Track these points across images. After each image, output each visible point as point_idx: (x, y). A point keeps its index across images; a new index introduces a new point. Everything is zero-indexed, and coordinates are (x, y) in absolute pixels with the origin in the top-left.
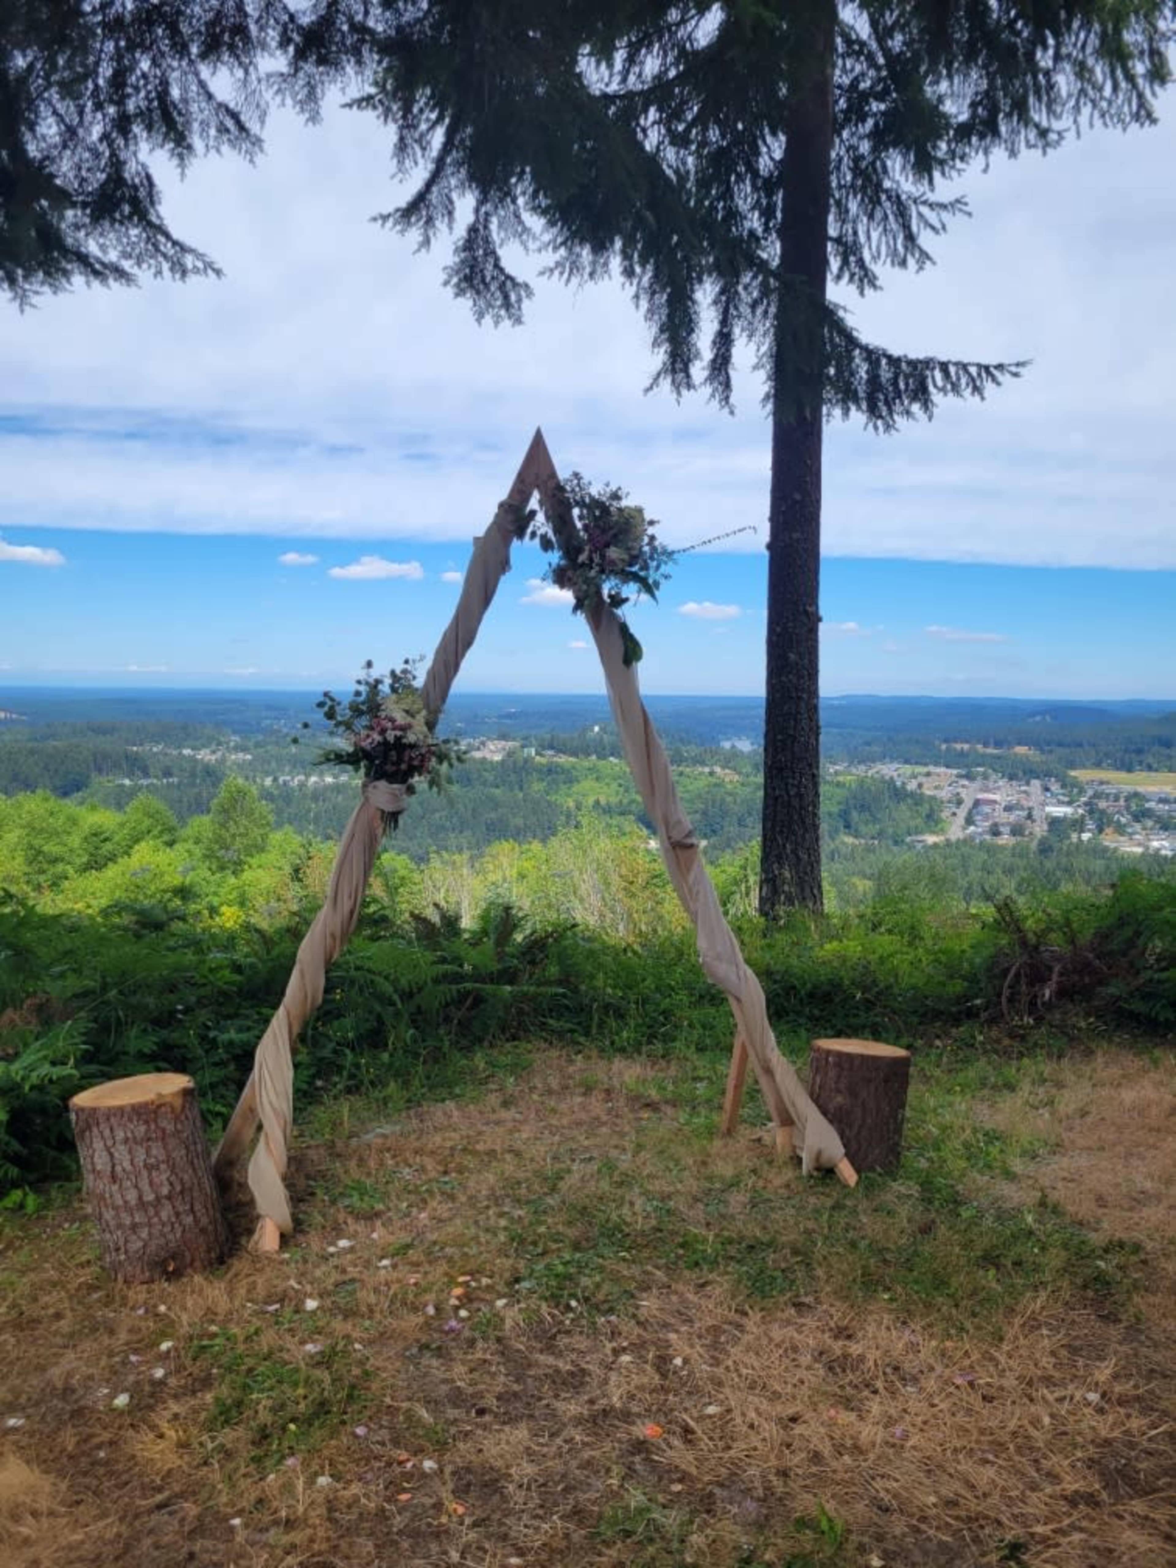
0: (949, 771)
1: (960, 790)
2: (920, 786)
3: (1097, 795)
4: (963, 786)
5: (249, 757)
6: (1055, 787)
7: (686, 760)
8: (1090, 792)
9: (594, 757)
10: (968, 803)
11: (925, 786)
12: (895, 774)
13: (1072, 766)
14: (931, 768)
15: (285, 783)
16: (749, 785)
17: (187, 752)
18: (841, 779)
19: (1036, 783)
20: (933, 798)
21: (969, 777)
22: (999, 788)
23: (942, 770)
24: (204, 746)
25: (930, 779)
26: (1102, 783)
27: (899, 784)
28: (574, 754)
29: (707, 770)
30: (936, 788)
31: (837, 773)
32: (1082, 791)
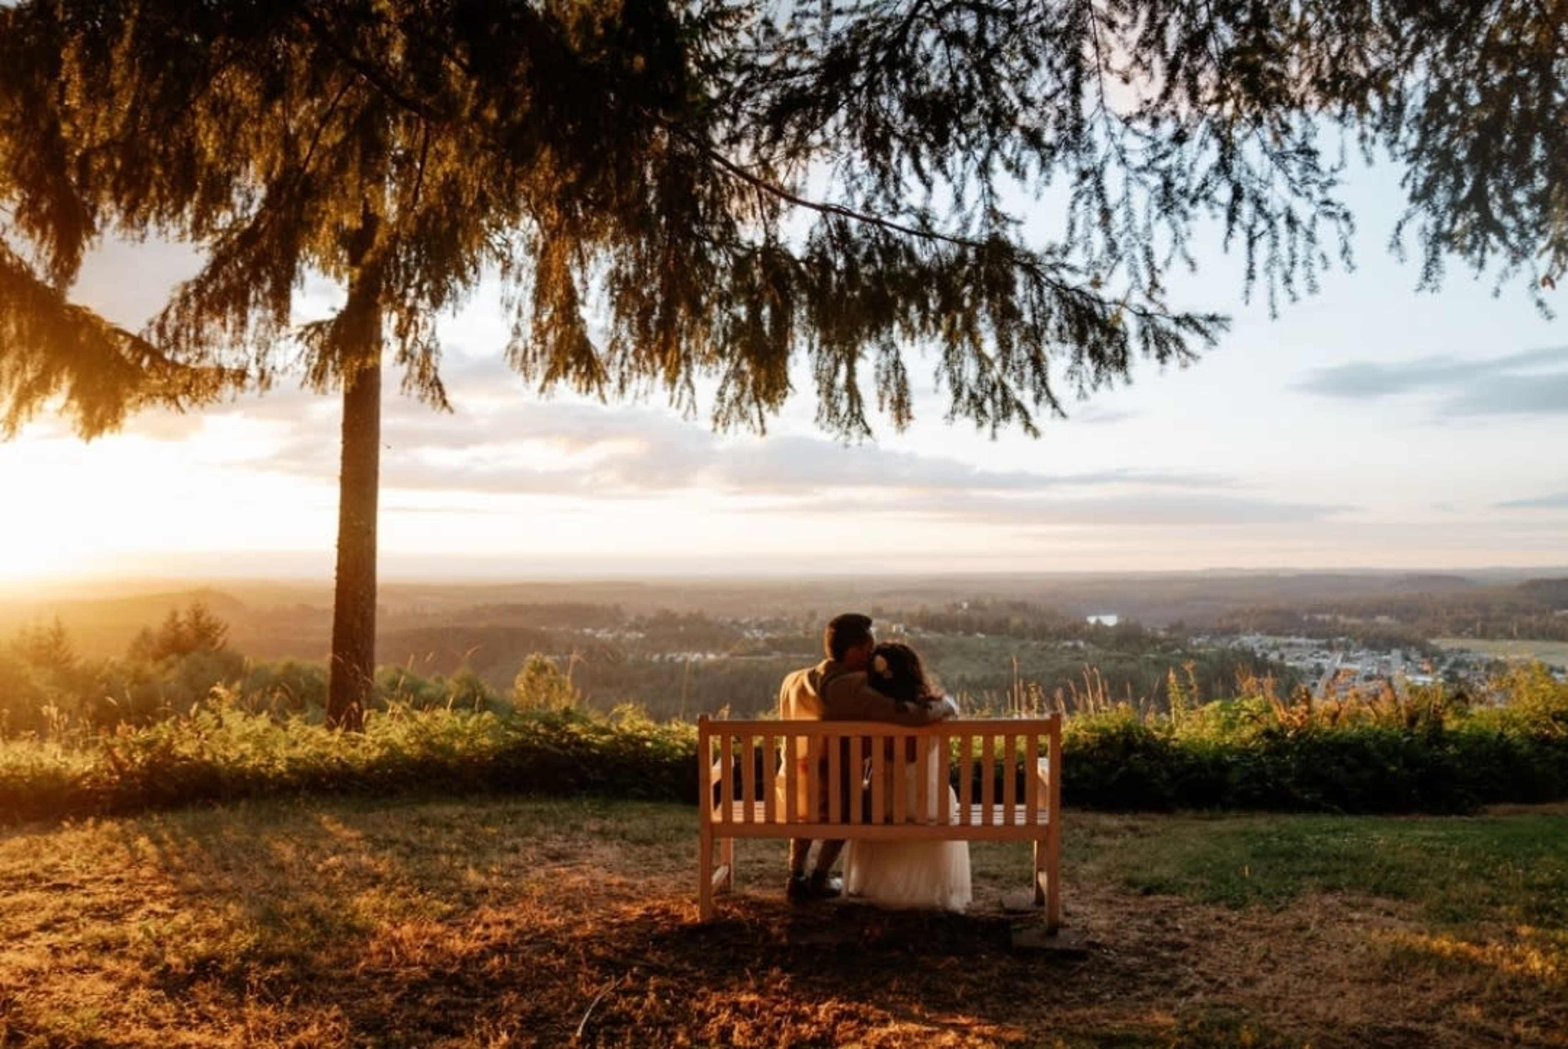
0: (1310, 641)
1: (1321, 660)
2: (1282, 657)
3: (1458, 664)
4: (1325, 657)
5: (641, 635)
6: (1415, 656)
7: (1050, 635)
8: (1450, 660)
9: (961, 633)
10: (1329, 674)
11: (1288, 657)
12: (1256, 646)
13: (1434, 634)
14: (1293, 639)
15: (671, 659)
16: (1110, 658)
17: (588, 631)
18: (1202, 651)
19: (1396, 653)
20: (1294, 669)
21: (1330, 647)
22: (1359, 659)
23: (1302, 640)
24: (603, 627)
25: (1292, 649)
26: (1462, 651)
27: (1259, 655)
28: (940, 630)
29: (1070, 644)
30: (1298, 658)
31: (1199, 646)
32: (1442, 660)
